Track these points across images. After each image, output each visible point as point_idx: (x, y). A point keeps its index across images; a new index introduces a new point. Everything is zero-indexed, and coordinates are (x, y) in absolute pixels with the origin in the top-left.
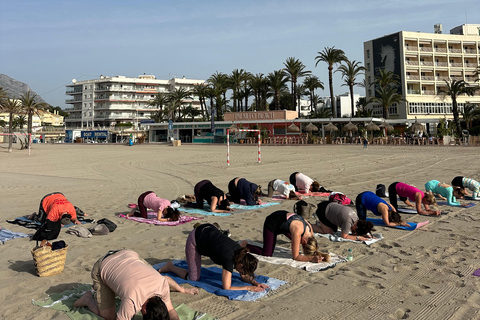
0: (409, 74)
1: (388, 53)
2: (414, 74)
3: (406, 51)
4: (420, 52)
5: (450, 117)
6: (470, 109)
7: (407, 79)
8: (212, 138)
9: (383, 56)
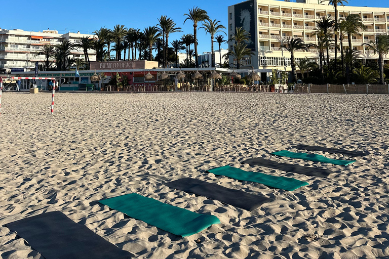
0: (261, 33)
1: (245, 15)
2: (265, 33)
3: (259, 14)
4: (271, 16)
5: (289, 69)
6: (305, 62)
7: (260, 38)
8: (77, 86)
9: (242, 18)
